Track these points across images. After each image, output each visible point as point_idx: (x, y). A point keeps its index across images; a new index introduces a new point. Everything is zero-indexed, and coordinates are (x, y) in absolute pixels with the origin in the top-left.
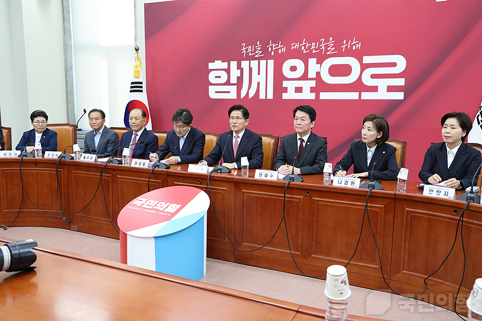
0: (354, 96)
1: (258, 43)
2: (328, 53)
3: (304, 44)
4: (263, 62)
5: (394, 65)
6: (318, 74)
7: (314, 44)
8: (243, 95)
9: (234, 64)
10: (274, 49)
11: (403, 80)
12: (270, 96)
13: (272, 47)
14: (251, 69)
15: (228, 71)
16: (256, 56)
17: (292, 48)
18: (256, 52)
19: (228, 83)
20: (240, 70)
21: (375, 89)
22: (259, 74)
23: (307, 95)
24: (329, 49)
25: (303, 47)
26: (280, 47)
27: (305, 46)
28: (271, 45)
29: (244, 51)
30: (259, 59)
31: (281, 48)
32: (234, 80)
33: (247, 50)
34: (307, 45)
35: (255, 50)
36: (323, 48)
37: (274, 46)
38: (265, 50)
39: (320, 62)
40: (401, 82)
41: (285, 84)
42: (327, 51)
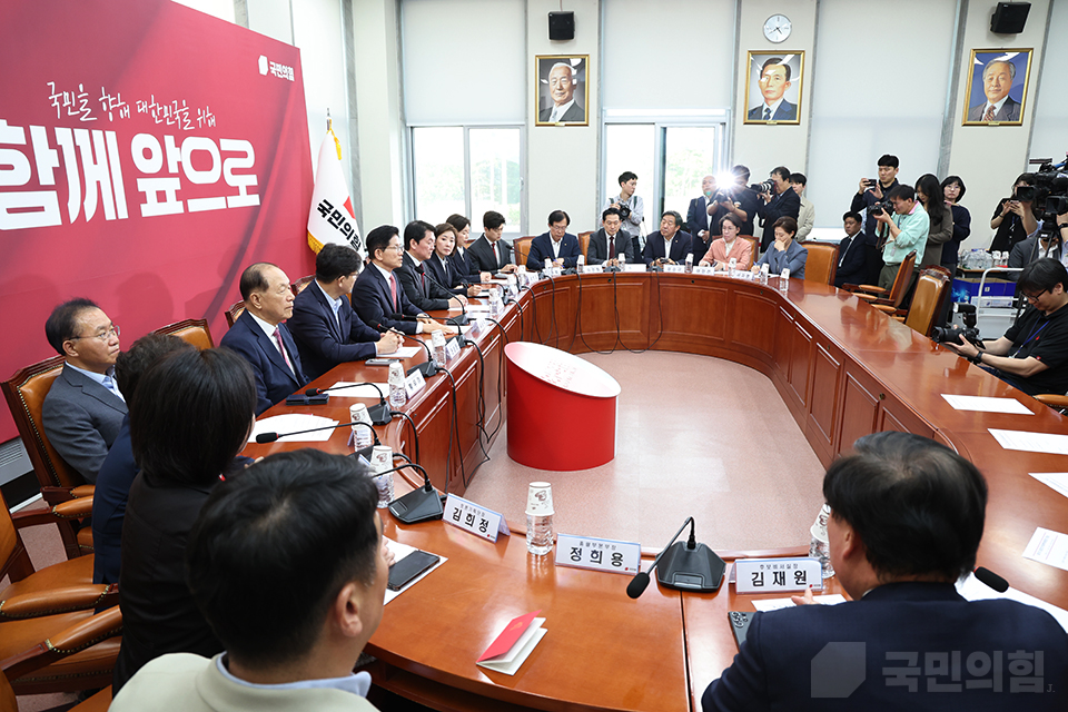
0: (216, 203)
1: (81, 86)
2: (185, 128)
3: (154, 105)
4: (97, 134)
5: (244, 155)
6: (180, 164)
7: (166, 108)
8: (73, 216)
9: (39, 133)
10: (111, 107)
11: (255, 176)
12: (124, 214)
13: (108, 101)
14: (77, 149)
15: (27, 150)
16: (82, 119)
17: (139, 111)
18: (81, 109)
19: (34, 185)
20: (55, 151)
21: (235, 191)
22: (95, 163)
23: (173, 207)
24: (185, 120)
25: (153, 112)
26: (120, 104)
27: (155, 108)
28: (104, 97)
29: (56, 103)
30: (89, 126)
31: (121, 107)
32: (47, 178)
33: (61, 100)
34: (159, 109)
35: (79, 105)
36: (178, 117)
37: (110, 100)
38: (95, 106)
39: (178, 144)
40: (252, 180)
41: (142, 185)
42: (184, 124)
